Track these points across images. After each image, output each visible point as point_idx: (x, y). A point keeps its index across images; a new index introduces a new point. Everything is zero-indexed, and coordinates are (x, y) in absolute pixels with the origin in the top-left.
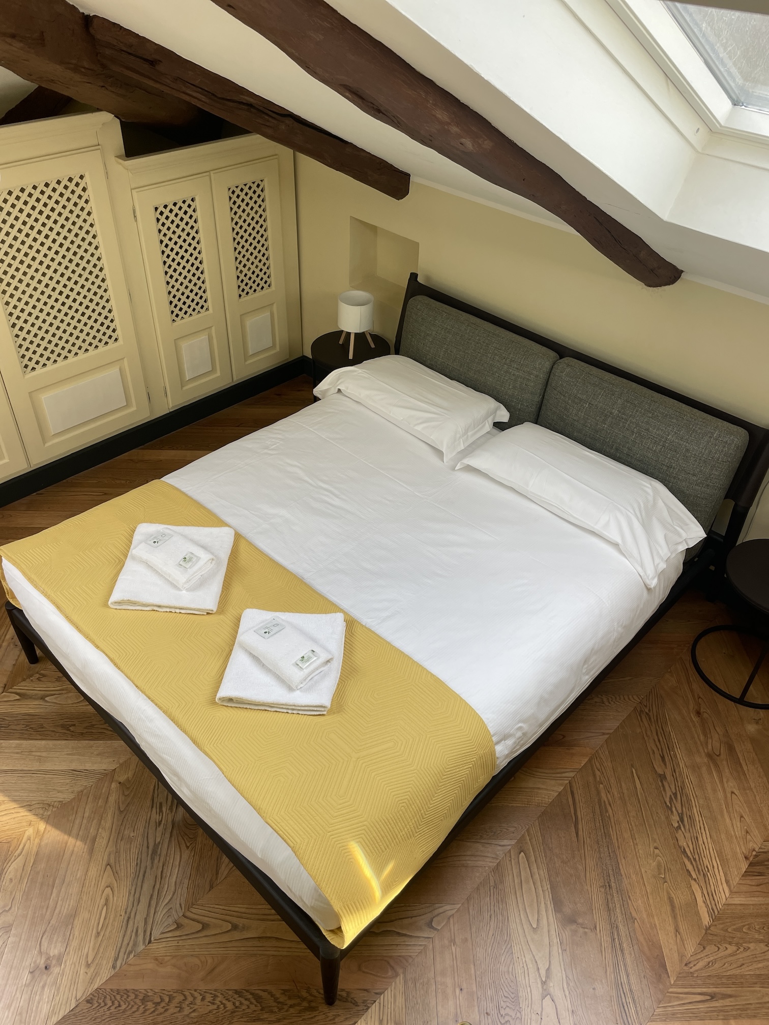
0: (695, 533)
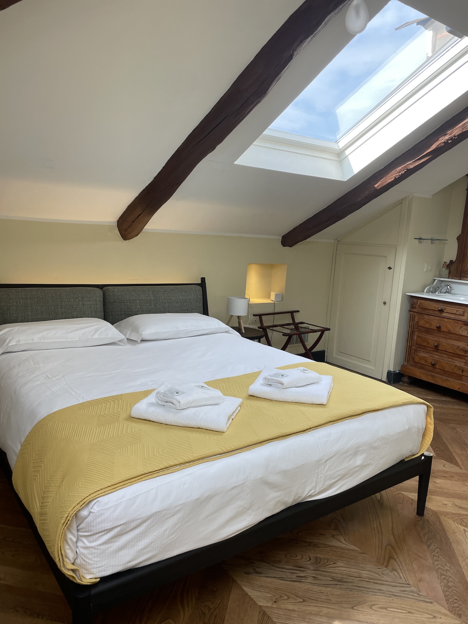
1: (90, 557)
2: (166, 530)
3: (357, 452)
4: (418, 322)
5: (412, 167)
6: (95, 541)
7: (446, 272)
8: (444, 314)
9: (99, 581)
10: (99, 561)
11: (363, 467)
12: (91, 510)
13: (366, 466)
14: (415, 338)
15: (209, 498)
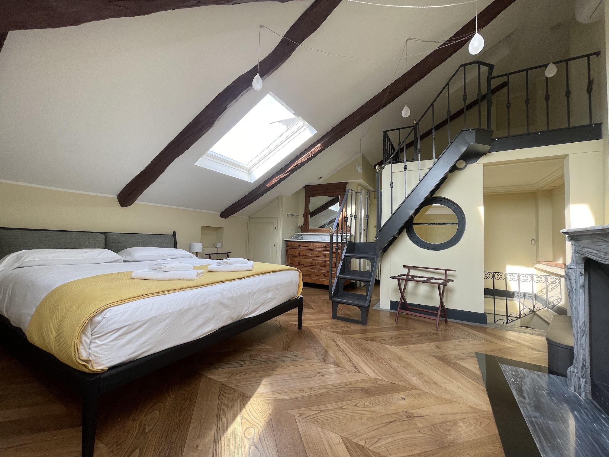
1: (101, 352)
2: (159, 330)
3: (269, 290)
4: (290, 253)
5: (282, 177)
6: (106, 339)
7: (300, 230)
8: (301, 247)
9: (107, 370)
10: (109, 354)
11: (272, 299)
12: (104, 316)
13: (273, 299)
14: (289, 261)
15: (188, 310)
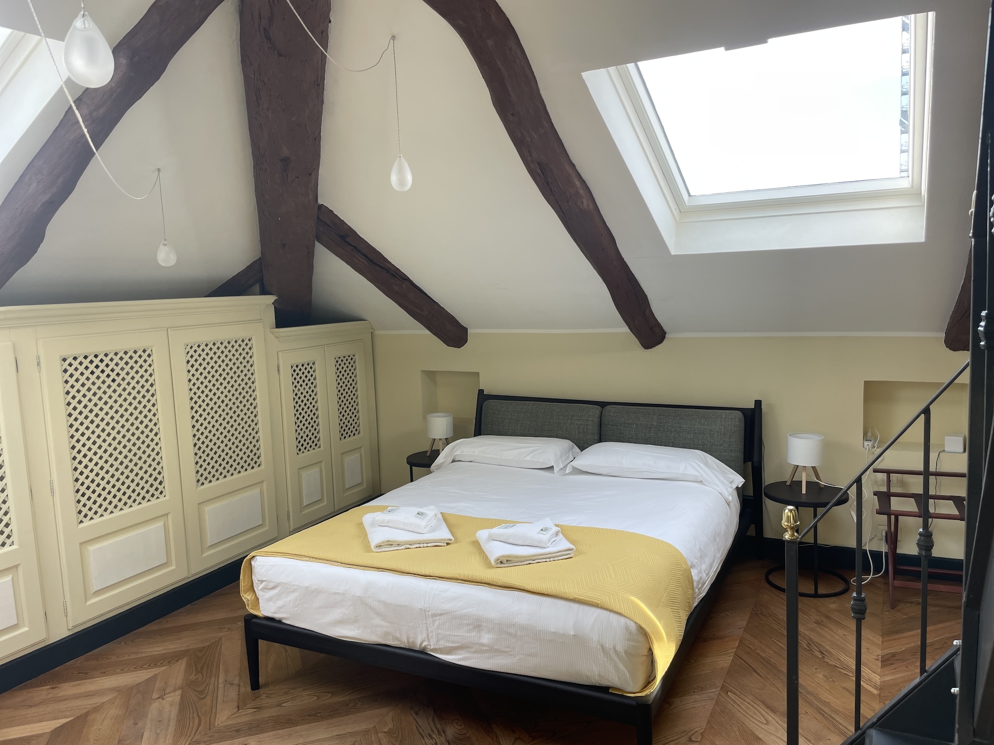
0: (739, 481)
9: (261, 618)
